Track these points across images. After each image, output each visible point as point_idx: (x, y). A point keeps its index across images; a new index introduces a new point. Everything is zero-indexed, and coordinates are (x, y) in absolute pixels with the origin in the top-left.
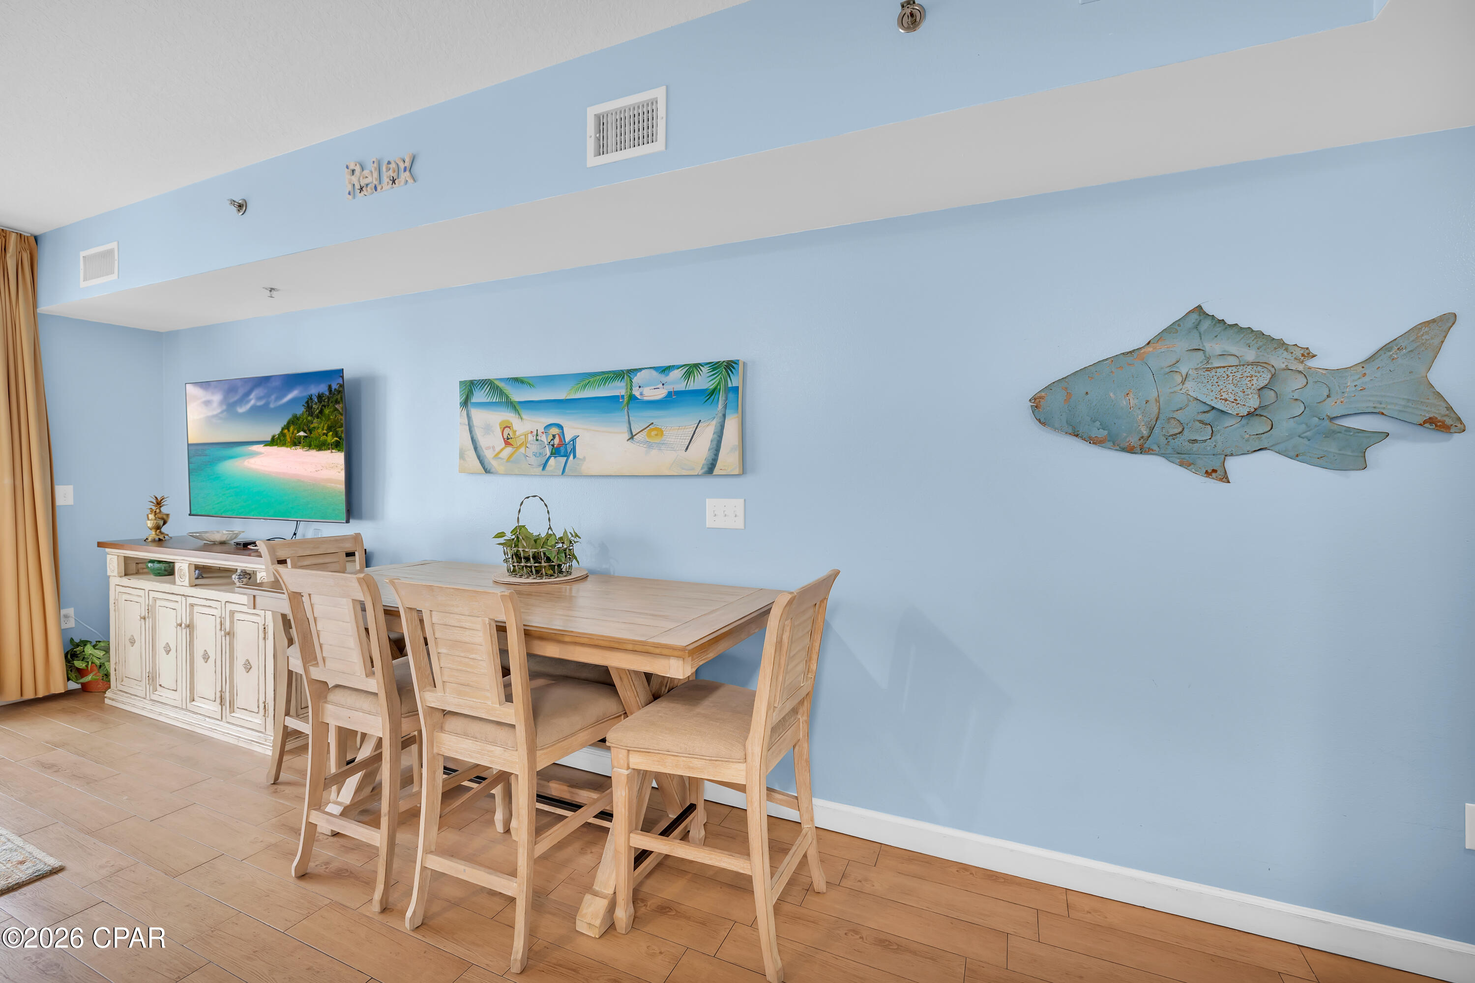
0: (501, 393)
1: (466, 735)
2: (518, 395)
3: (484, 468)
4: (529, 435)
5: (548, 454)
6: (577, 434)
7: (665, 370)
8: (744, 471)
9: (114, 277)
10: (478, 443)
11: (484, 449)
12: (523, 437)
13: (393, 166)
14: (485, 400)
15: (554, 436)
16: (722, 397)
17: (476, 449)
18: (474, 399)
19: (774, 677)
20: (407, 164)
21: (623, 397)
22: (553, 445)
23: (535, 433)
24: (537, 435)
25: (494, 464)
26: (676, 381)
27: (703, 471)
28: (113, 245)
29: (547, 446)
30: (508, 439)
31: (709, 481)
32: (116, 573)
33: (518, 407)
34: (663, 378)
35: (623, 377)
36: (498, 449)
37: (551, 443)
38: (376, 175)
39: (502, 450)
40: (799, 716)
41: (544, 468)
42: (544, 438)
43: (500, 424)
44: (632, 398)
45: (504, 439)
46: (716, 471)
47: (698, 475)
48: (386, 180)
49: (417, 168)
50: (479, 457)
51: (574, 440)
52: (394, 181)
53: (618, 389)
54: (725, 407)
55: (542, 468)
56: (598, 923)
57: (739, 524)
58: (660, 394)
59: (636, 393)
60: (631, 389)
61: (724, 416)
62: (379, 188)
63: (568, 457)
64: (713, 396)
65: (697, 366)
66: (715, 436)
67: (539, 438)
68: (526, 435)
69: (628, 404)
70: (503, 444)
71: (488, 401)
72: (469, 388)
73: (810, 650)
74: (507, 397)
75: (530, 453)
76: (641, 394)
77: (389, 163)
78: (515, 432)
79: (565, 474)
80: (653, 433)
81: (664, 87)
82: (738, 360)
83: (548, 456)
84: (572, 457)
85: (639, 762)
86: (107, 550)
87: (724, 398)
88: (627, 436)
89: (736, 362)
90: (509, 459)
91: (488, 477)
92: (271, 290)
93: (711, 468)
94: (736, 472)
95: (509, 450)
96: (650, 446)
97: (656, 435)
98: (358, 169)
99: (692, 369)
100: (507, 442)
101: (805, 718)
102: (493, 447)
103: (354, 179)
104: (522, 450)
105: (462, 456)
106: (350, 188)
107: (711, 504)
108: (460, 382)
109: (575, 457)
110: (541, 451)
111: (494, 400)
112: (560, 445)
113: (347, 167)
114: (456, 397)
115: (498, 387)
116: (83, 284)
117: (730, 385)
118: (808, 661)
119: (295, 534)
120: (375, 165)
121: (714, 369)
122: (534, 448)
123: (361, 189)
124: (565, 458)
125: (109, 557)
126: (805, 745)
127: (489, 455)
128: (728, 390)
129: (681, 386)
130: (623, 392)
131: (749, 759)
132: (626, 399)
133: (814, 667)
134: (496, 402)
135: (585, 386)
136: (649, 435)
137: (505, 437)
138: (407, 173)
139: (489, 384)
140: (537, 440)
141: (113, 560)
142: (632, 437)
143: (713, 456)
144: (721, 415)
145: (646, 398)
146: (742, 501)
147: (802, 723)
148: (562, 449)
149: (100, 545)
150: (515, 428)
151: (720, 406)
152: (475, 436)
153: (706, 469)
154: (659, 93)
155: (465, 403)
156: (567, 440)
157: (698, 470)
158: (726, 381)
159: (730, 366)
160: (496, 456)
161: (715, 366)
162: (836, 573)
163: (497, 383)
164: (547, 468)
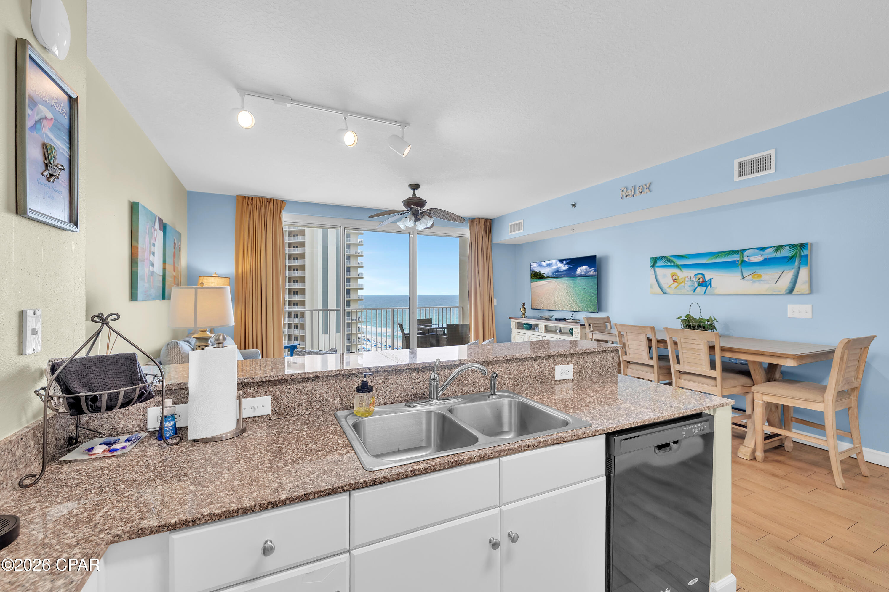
0: (672, 261)
1: (691, 381)
2: (679, 262)
3: (663, 292)
4: (686, 278)
5: (696, 286)
6: (713, 277)
7: (763, 249)
8: (811, 291)
9: (522, 231)
10: (659, 282)
11: (663, 284)
12: (683, 279)
13: (641, 187)
14: (663, 265)
15: (699, 278)
16: (798, 259)
17: (658, 284)
18: (657, 265)
19: (840, 371)
20: (648, 186)
21: (738, 261)
22: (699, 282)
23: (689, 277)
24: (690, 278)
25: (668, 290)
26: (770, 253)
27: (786, 292)
28: (522, 221)
29: (696, 283)
30: (675, 280)
31: (790, 297)
32: (514, 328)
33: (680, 267)
34: (762, 252)
35: (738, 253)
36: (670, 284)
37: (698, 281)
38: (633, 191)
39: (672, 284)
40: (852, 397)
41: (694, 291)
42: (694, 279)
43: (671, 274)
44: (743, 261)
45: (673, 280)
46: (794, 292)
47: (783, 294)
48: (637, 192)
49: (651, 188)
50: (660, 288)
51: (710, 280)
52: (641, 193)
53: (736, 258)
54: (800, 264)
55: (693, 291)
56: (748, 454)
57: (809, 315)
58: (760, 259)
59: (746, 259)
60: (743, 258)
61: (799, 268)
62: (635, 195)
63: (707, 287)
64: (792, 259)
65: (782, 247)
66: (794, 277)
67: (691, 279)
68: (684, 278)
69: (741, 264)
70: (673, 282)
71: (665, 265)
72: (655, 261)
73: (858, 368)
74: (675, 263)
75: (686, 285)
76: (749, 259)
77: (640, 187)
78: (679, 277)
79: (705, 294)
80: (756, 276)
81: (775, 149)
82: (808, 243)
83: (696, 287)
84: (709, 287)
85: (767, 399)
86: (511, 320)
87: (799, 260)
88: (741, 278)
89: (807, 244)
90: (676, 288)
91: (665, 295)
92: (573, 229)
93: (791, 291)
94: (807, 292)
95: (676, 284)
96: (754, 282)
97: (758, 277)
98: (625, 190)
99: (778, 248)
100: (675, 281)
101: (855, 398)
102: (667, 284)
103: (624, 193)
104: (683, 284)
105: (651, 287)
106: (622, 196)
107: (790, 307)
108: (650, 258)
109: (711, 287)
110: (693, 285)
111: (668, 264)
112: (702, 282)
113: (621, 189)
114: (649, 263)
115: (669, 259)
116: (510, 234)
117: (802, 254)
118: (857, 372)
119: (572, 317)
120: (633, 188)
121: (792, 247)
122: (689, 283)
123: (627, 196)
124: (706, 287)
125: (512, 322)
126: (856, 410)
127: (665, 287)
128: (801, 256)
129: (773, 255)
130: (738, 259)
131: (826, 402)
132: (740, 262)
133: (861, 376)
134: (668, 265)
135: (717, 257)
136: (753, 277)
137: (674, 279)
138: (648, 190)
139: (666, 258)
140: (690, 280)
141: (513, 323)
142: (743, 278)
143: (793, 286)
144: (797, 267)
145: (751, 261)
146: (810, 306)
147: (854, 400)
148: (704, 284)
149: (510, 318)
150: (678, 275)
151: (797, 263)
152: (658, 279)
153: (788, 291)
154: (772, 152)
155: (653, 266)
156: (707, 280)
157: (783, 292)
158: (800, 252)
159: (803, 246)
160: (669, 287)
161: (793, 246)
162: (874, 337)
163: (669, 257)
164: (696, 291)
